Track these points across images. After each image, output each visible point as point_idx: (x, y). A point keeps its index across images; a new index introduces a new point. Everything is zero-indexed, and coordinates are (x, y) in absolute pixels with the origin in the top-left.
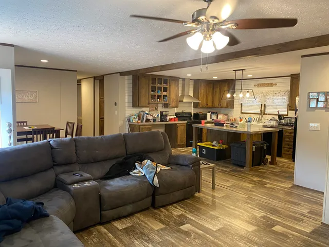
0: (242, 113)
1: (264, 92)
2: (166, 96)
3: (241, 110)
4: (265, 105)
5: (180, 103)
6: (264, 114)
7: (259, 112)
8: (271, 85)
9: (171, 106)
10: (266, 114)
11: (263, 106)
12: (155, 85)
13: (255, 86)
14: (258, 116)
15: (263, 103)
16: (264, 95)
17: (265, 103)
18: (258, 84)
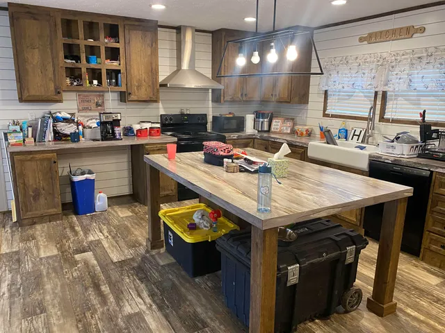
0: (325, 115)
1: (385, 55)
2: (118, 72)
3: (325, 109)
4: (384, 94)
5: (162, 90)
6: (382, 119)
7: (366, 115)
8: (409, 32)
9: (133, 97)
10: (388, 121)
11: (380, 97)
12: (77, 42)
13: (361, 40)
14: (364, 124)
15: (380, 89)
16: (385, 65)
17: (386, 89)
18: (370, 35)
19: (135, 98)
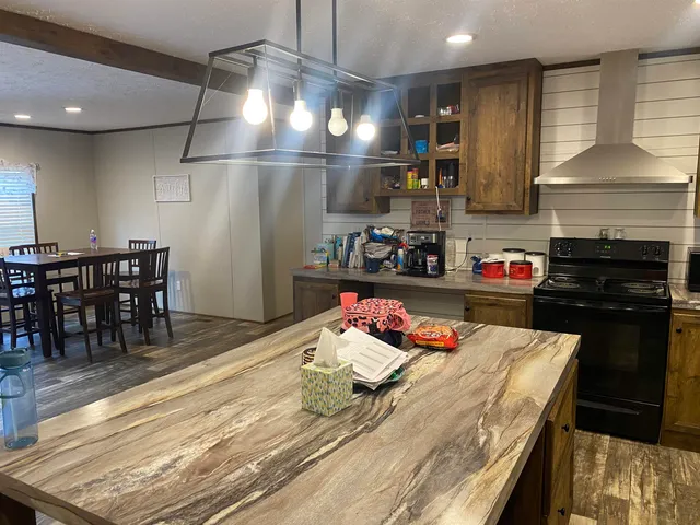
2: (456, 162)
9: (475, 205)
12: (398, 122)
19: (480, 207)
